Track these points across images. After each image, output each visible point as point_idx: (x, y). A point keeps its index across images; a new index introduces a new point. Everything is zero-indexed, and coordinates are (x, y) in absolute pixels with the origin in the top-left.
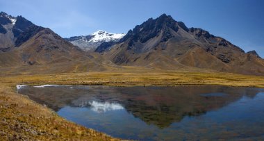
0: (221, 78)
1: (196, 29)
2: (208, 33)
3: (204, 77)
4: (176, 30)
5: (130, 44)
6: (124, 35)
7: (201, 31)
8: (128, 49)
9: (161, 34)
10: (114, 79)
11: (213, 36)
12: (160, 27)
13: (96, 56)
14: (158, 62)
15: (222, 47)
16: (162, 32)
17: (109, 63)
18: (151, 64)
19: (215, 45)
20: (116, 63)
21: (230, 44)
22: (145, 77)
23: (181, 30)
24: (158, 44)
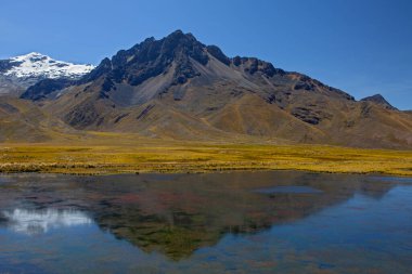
0: (303, 156)
1: (246, 59)
2: (270, 66)
3: (265, 154)
4: (204, 61)
5: (107, 87)
6: (92, 67)
7: (257, 62)
8: (102, 96)
9: (172, 70)
10: (69, 160)
11: (281, 72)
12: (170, 55)
13: (25, 107)
14: (167, 124)
15: (304, 92)
16: (174, 64)
17: (56, 124)
18: (153, 129)
19: (286, 89)
20: (73, 124)
21: (321, 84)
22: (139, 154)
23: (214, 62)
24: (166, 90)
